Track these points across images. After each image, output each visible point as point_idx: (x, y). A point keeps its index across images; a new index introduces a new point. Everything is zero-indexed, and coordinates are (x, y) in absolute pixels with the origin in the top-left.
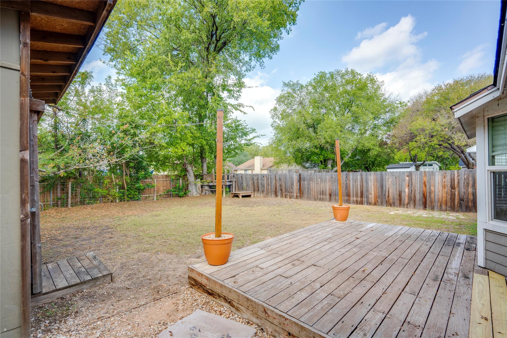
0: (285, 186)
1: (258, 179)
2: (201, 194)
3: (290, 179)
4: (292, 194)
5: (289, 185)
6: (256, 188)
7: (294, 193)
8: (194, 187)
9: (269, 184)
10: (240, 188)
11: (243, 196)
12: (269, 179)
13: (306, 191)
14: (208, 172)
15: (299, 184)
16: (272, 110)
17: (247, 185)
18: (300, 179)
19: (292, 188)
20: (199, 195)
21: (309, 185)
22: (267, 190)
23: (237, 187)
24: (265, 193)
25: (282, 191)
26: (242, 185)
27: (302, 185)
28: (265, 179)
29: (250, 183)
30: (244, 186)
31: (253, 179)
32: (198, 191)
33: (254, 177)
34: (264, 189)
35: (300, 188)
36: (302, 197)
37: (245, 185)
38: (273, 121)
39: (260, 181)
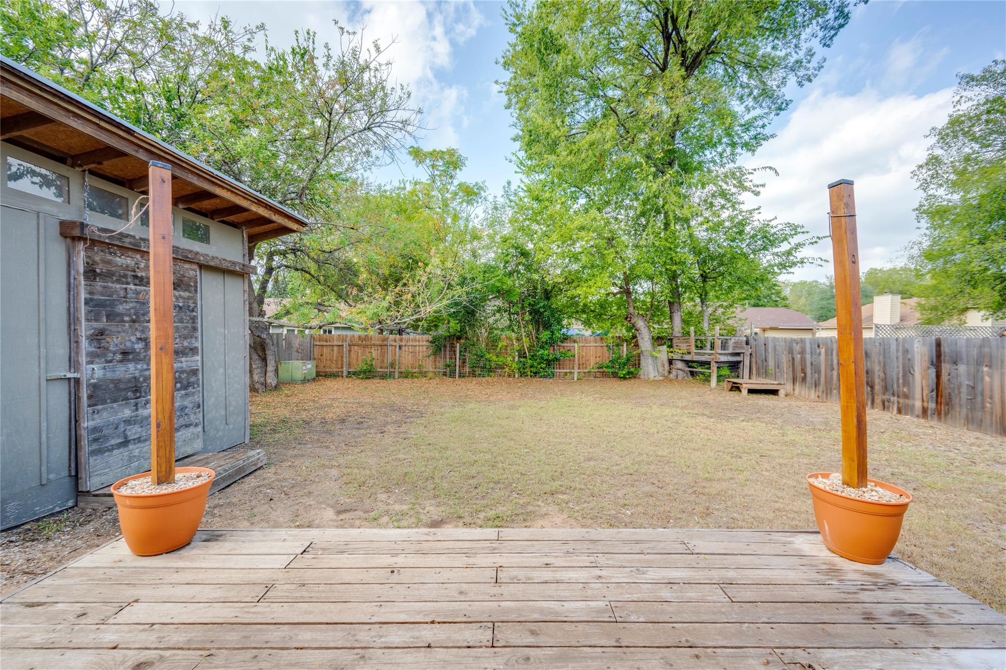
0: (882, 375)
1: (802, 352)
2: (666, 377)
3: (900, 354)
4: (907, 401)
5: (898, 374)
6: (800, 375)
7: (914, 399)
8: (650, 361)
9: (832, 365)
10: (761, 370)
11: (751, 391)
12: (834, 352)
13: (964, 396)
14: (683, 333)
15: (932, 372)
16: (921, 166)
17: (778, 366)
18: (939, 355)
19: (906, 383)
20: (661, 378)
21: (976, 378)
22: (829, 381)
23: (754, 369)
24: (821, 388)
25: (872, 387)
26: (765, 363)
27: (944, 377)
28: (823, 351)
29: (784, 359)
30: (770, 368)
31: (791, 351)
32: (661, 370)
33: (795, 345)
34: (819, 379)
35: (938, 384)
36: (947, 414)
37: (771, 363)
39: (808, 356)
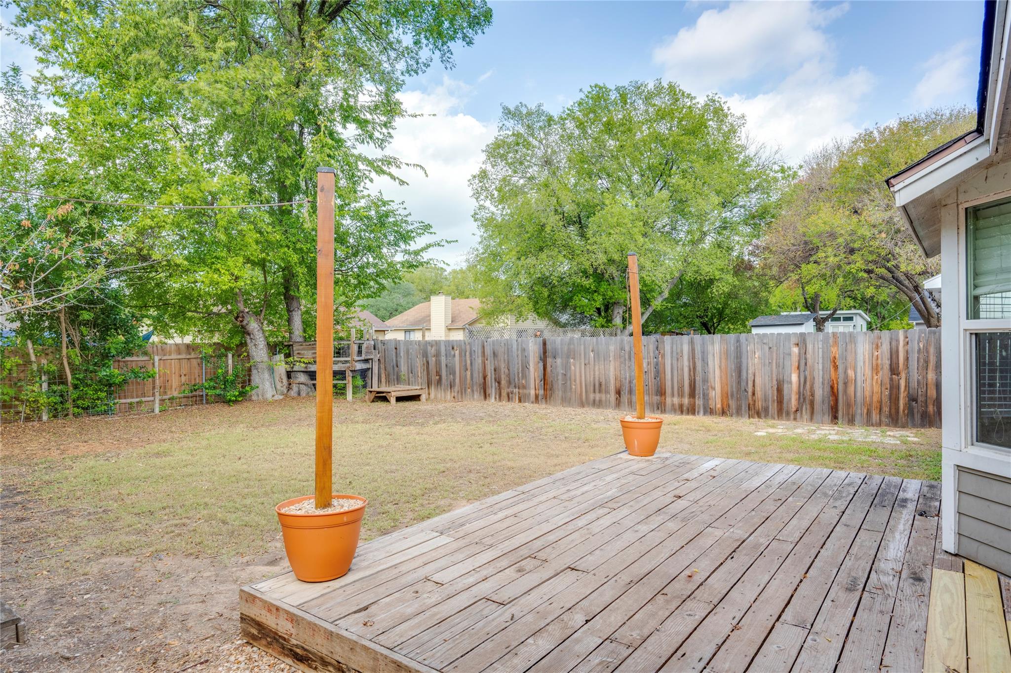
0: (507, 371)
1: (437, 355)
2: (286, 395)
3: (520, 352)
4: (525, 391)
5: (518, 369)
6: (435, 378)
7: (529, 388)
8: (266, 375)
9: (466, 365)
10: (392, 377)
11: (399, 399)
12: (468, 354)
13: (560, 382)
14: (305, 337)
15: (541, 365)
16: (474, 177)
17: (411, 371)
18: (545, 352)
19: (525, 376)
20: (281, 397)
21: (566, 367)
22: (463, 380)
23: (383, 376)
24: (457, 388)
25: (499, 383)
26: (396, 369)
27: (549, 369)
28: (457, 353)
29: (419, 363)
30: (403, 373)
31: (425, 355)
32: (279, 386)
33: (429, 348)
34: (454, 380)
35: (545, 375)
36: (550, 398)
37: (404, 368)
38: (477, 205)
39: (443, 359)
